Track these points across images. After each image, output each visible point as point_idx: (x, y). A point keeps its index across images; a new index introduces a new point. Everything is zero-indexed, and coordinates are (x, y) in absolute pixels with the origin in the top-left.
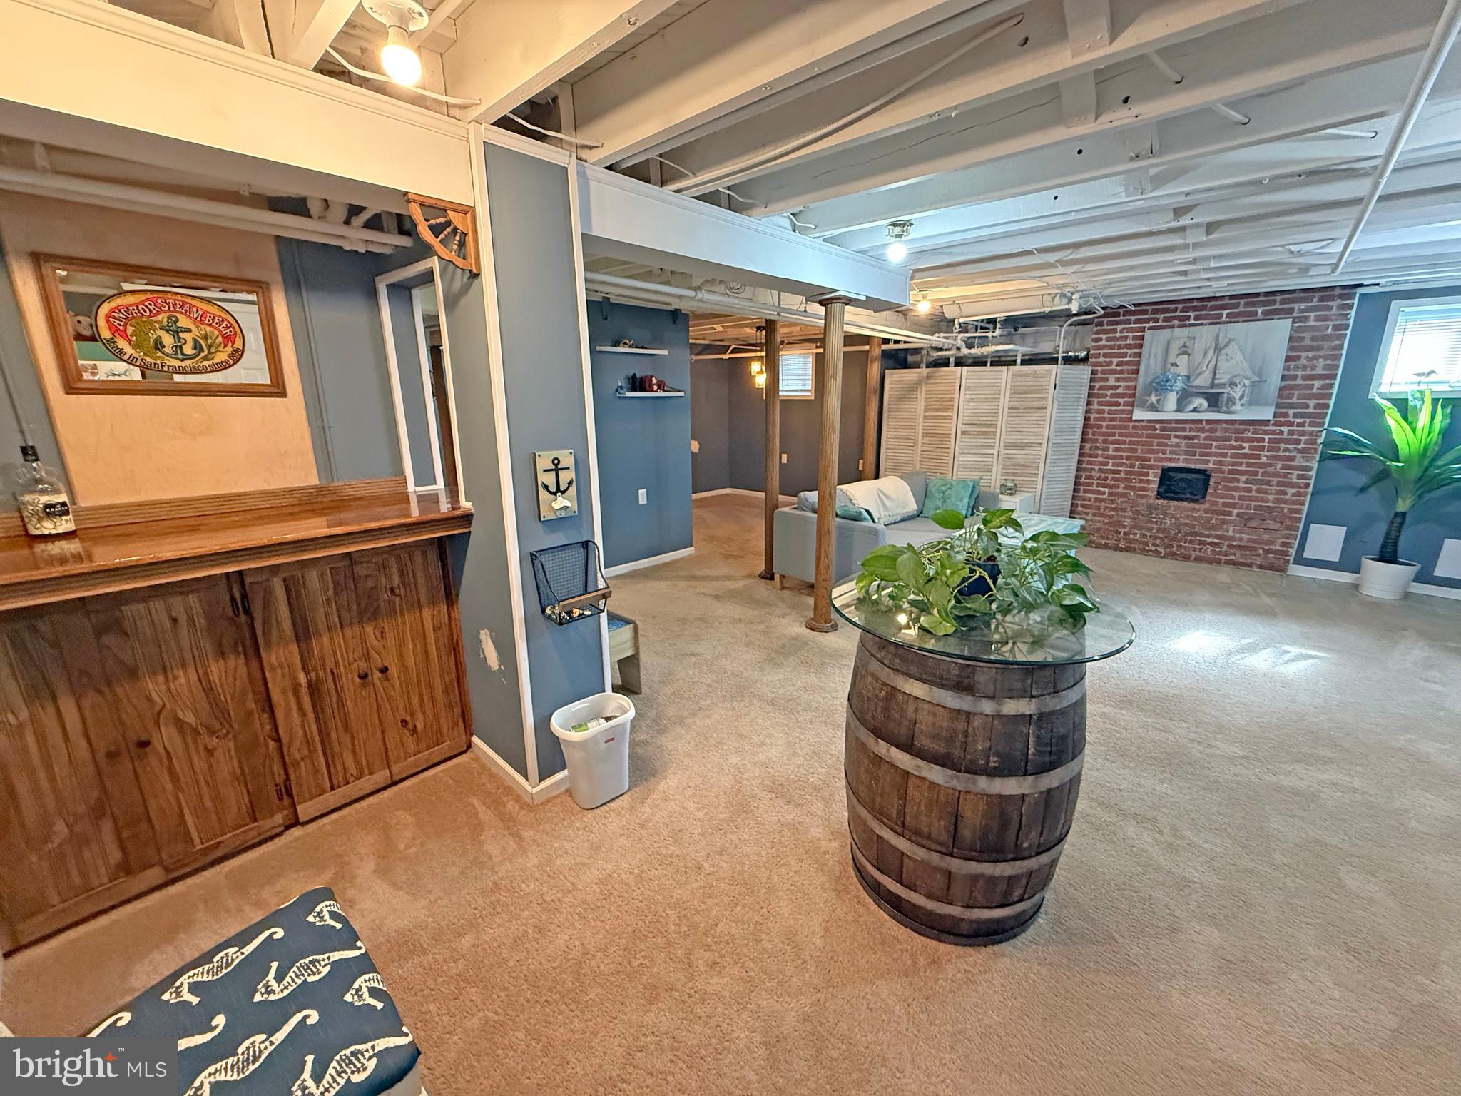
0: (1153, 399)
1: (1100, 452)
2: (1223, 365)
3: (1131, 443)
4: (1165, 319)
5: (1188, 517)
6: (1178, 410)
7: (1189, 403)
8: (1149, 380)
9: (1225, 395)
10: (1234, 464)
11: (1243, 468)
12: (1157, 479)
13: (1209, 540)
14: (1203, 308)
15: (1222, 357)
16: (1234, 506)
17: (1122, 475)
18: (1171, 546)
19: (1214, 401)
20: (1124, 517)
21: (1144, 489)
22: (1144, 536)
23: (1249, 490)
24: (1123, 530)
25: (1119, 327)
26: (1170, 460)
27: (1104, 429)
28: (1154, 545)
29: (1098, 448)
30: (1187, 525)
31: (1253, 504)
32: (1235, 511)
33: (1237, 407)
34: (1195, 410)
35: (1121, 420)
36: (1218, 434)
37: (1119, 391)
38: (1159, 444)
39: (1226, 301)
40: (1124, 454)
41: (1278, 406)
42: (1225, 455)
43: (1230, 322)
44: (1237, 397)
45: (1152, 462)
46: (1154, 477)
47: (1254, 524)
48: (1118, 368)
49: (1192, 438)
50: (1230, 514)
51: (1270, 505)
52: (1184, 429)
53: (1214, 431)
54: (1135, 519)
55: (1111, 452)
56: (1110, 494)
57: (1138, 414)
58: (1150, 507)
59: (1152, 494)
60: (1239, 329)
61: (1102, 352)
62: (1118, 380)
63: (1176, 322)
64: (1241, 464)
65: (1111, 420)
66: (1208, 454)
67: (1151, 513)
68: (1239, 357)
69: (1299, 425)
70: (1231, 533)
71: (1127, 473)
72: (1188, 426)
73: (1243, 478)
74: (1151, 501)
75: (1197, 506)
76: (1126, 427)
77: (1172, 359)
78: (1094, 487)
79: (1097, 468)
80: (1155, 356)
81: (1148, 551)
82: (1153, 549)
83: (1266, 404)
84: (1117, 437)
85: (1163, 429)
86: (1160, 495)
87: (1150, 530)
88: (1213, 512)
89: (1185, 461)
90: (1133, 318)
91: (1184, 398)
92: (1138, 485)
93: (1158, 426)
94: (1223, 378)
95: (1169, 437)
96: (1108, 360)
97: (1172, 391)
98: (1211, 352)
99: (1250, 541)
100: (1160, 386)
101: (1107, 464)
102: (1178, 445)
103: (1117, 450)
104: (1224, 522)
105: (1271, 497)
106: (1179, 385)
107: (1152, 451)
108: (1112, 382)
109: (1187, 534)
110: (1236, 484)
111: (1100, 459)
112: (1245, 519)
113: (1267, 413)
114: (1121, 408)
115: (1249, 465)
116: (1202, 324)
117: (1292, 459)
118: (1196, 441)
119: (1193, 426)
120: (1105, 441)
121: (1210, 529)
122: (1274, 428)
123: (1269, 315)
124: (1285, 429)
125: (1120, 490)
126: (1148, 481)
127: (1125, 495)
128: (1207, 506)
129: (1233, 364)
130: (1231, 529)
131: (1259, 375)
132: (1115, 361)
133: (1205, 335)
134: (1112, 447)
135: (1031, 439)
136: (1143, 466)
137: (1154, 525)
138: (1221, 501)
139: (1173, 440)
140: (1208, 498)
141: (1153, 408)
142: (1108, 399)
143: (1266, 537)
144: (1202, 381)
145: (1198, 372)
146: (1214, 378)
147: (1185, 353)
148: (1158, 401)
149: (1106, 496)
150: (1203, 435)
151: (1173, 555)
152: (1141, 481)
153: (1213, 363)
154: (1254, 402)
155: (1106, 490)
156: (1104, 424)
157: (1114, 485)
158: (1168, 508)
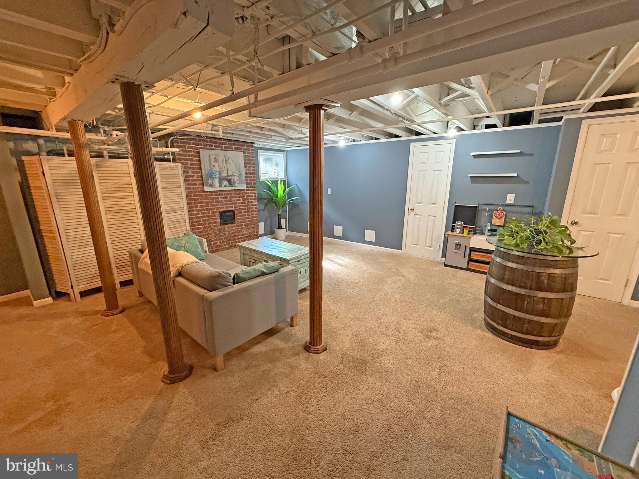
0: (210, 182)
1: (194, 209)
2: (229, 168)
3: (206, 202)
4: (204, 145)
5: (232, 230)
6: (220, 187)
8: (207, 173)
9: (232, 180)
10: (240, 206)
11: (242, 207)
12: (219, 217)
13: (239, 237)
14: (216, 143)
15: (228, 164)
16: (242, 222)
17: (206, 218)
18: (229, 244)
19: (230, 181)
20: (211, 237)
21: (215, 223)
22: (220, 243)
23: (245, 215)
24: (212, 243)
25: (187, 146)
26: (221, 208)
27: (193, 197)
28: (225, 245)
29: (193, 207)
30: (232, 233)
31: (247, 220)
32: (244, 224)
33: (237, 185)
34: (225, 186)
35: (199, 192)
36: (233, 195)
37: (195, 178)
38: (216, 202)
39: (222, 141)
40: (205, 208)
41: (247, 184)
42: (236, 203)
43: (226, 150)
44: (236, 181)
45: (216, 210)
47: (249, 227)
48: (192, 166)
49: (225, 198)
50: (242, 225)
51: (251, 219)
52: (222, 195)
53: (231, 194)
54: (216, 236)
55: (199, 208)
56: (204, 228)
57: (207, 189)
58: (219, 230)
59: (219, 224)
60: (230, 154)
61: (182, 157)
62: (193, 172)
63: (208, 147)
65: (195, 192)
66: (232, 204)
67: (220, 232)
68: (232, 164)
69: (252, 190)
70: (244, 232)
71: (208, 217)
72: (223, 193)
73: (243, 211)
74: (219, 227)
75: (233, 225)
76: (202, 195)
77: (213, 164)
78: (196, 226)
79: (195, 217)
80: (207, 162)
81: (223, 249)
82: (224, 247)
83: (244, 183)
84: (200, 201)
85: (216, 195)
86: (222, 224)
87: (222, 239)
88: (239, 226)
89: (226, 207)
90: (191, 142)
91: (221, 180)
92: (213, 221)
93: (213, 194)
94: (230, 174)
95: (218, 198)
96: (186, 162)
97: (216, 178)
98: (224, 163)
99: (250, 233)
100: (211, 176)
101: (199, 214)
102: (222, 201)
103: (201, 206)
104: (242, 229)
105: (251, 216)
106: (218, 175)
107: (214, 205)
108: (190, 174)
109: (233, 237)
110: (242, 214)
111: (195, 212)
112: (247, 226)
113: (244, 187)
114: (197, 186)
116: (217, 150)
117: (252, 202)
118: (227, 199)
119: (225, 193)
120: (195, 203)
121: (239, 233)
122: (246, 192)
123: (237, 149)
124: (249, 192)
125: (207, 225)
126: (216, 219)
127: (210, 227)
128: (236, 224)
130: (244, 230)
132: (189, 162)
133: (221, 154)
134: (199, 205)
136: (213, 213)
137: (223, 237)
138: (239, 221)
139: (221, 199)
140: (236, 221)
141: (211, 186)
142: (191, 182)
143: (253, 230)
145: (222, 170)
147: (216, 161)
148: (212, 182)
149: (202, 230)
150: (229, 196)
151: (231, 246)
152: (214, 219)
153: (226, 167)
154: (240, 183)
155: (201, 226)
156: (193, 194)
157: (204, 223)
158: (225, 228)
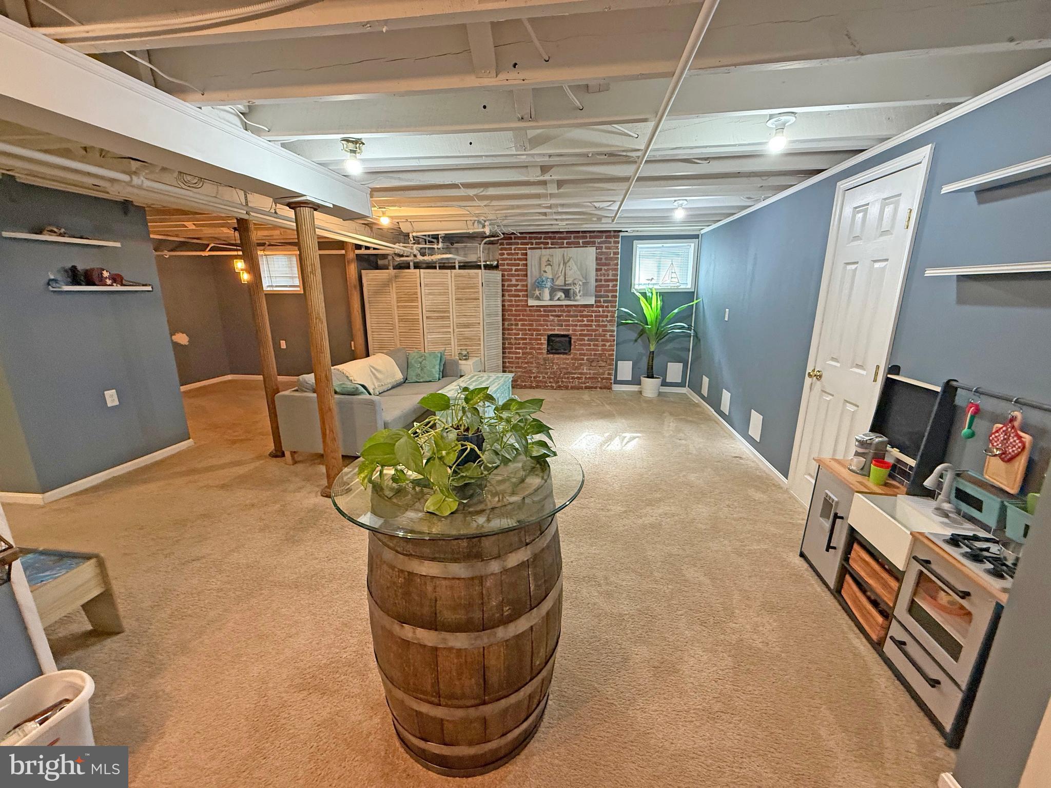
0: (537, 293)
1: (514, 327)
2: (569, 273)
3: (530, 320)
4: (537, 244)
5: (564, 363)
6: (550, 300)
7: (556, 295)
8: (534, 281)
9: (572, 291)
10: (582, 330)
11: (585, 332)
12: (546, 342)
13: (576, 376)
14: (554, 238)
15: (567, 268)
16: (584, 355)
17: (528, 341)
18: (558, 382)
19: (567, 293)
20: (532, 367)
21: (540, 349)
22: (544, 377)
23: (590, 345)
24: (533, 375)
25: (513, 247)
26: (551, 330)
27: (514, 312)
28: (550, 382)
29: (512, 325)
30: (564, 368)
31: (593, 353)
32: (585, 358)
33: (578, 297)
34: (559, 299)
35: (523, 306)
36: (572, 313)
37: (519, 288)
38: (544, 320)
39: (565, 235)
40: (527, 328)
41: (596, 296)
42: (576, 325)
43: (568, 247)
44: (578, 292)
45: (542, 332)
46: (544, 340)
47: (594, 364)
48: (516, 273)
49: (559, 316)
50: (583, 359)
51: (600, 352)
52: (555, 311)
53: (569, 311)
54: (538, 367)
55: (520, 327)
56: (523, 353)
57: (531, 302)
58: (545, 359)
59: (545, 351)
60: (573, 252)
61: (506, 262)
62: (517, 280)
63: (542, 246)
64: (584, 330)
65: (518, 306)
66: (568, 325)
67: (546, 363)
68: (575, 268)
69: (607, 307)
70: (585, 371)
71: (530, 339)
72: (557, 309)
73: (586, 338)
74: (545, 356)
75: (568, 357)
76: (525, 311)
77: (543, 269)
78: (514, 350)
79: (513, 337)
80: (535, 265)
81: (547, 387)
82: (550, 385)
83: (591, 296)
84: (521, 317)
85: (545, 311)
86: (549, 352)
87: (547, 373)
88: (576, 359)
89: (558, 330)
90: (520, 241)
91: (553, 291)
92: (536, 346)
93: (542, 309)
94: (569, 281)
95: (548, 316)
96: (510, 267)
97: (546, 287)
98: (562, 265)
99: (594, 374)
100: (539, 285)
101: (519, 334)
102: (553, 321)
103: (523, 325)
104: (581, 365)
105: (600, 348)
106: (549, 284)
107: (541, 325)
108: (514, 282)
109: (565, 374)
110: (583, 342)
111: (514, 331)
112: (591, 361)
113: (591, 301)
114: (521, 298)
115: (588, 330)
116: (555, 248)
117: (606, 326)
118: (562, 318)
119: (559, 309)
120: (515, 320)
121: (575, 370)
122: (596, 309)
123: (586, 244)
124: (601, 309)
125: (528, 350)
126: (541, 344)
127: (531, 353)
128: (572, 356)
129: (573, 272)
130: (585, 368)
131: (586, 279)
132: (514, 268)
133: (558, 253)
134: (520, 323)
135: (473, 320)
136: (537, 335)
137: (548, 371)
138: (578, 352)
139: (551, 318)
140: (572, 351)
141: (538, 298)
142: (513, 293)
143: (601, 371)
144: (560, 282)
145: (557, 276)
146: (565, 281)
147: (549, 265)
148: (540, 294)
149: (521, 355)
150: (565, 314)
151: (559, 387)
152: (538, 344)
153: (563, 271)
154: (585, 295)
155: (521, 351)
156: (514, 309)
157: (524, 347)
158: (554, 359)
